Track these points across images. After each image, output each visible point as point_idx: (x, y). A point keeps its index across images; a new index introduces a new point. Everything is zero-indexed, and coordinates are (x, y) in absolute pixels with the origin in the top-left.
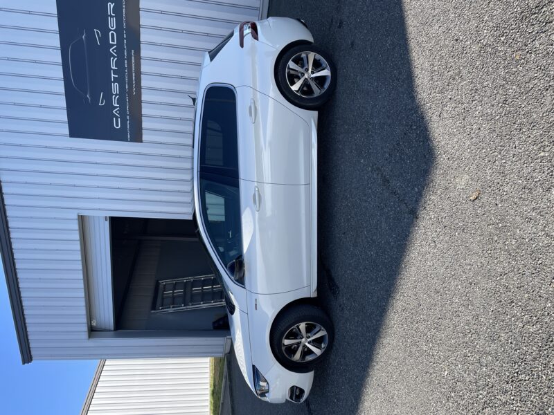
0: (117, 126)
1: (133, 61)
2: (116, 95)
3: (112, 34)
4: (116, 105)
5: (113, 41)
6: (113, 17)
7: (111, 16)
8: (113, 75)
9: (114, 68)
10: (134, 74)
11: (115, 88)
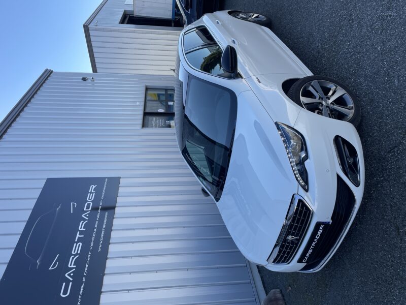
0: (65, 293)
1: (105, 221)
2: (75, 255)
3: (89, 205)
4: (72, 266)
5: (88, 208)
6: (93, 193)
7: (91, 193)
8: (78, 236)
9: (82, 229)
10: (103, 232)
11: (77, 248)
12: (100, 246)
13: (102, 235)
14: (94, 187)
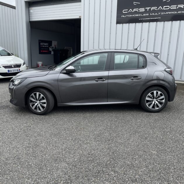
1: (155, 18)
10: (149, 19)
12: (142, 19)
13: (147, 19)
14: (182, 7)
